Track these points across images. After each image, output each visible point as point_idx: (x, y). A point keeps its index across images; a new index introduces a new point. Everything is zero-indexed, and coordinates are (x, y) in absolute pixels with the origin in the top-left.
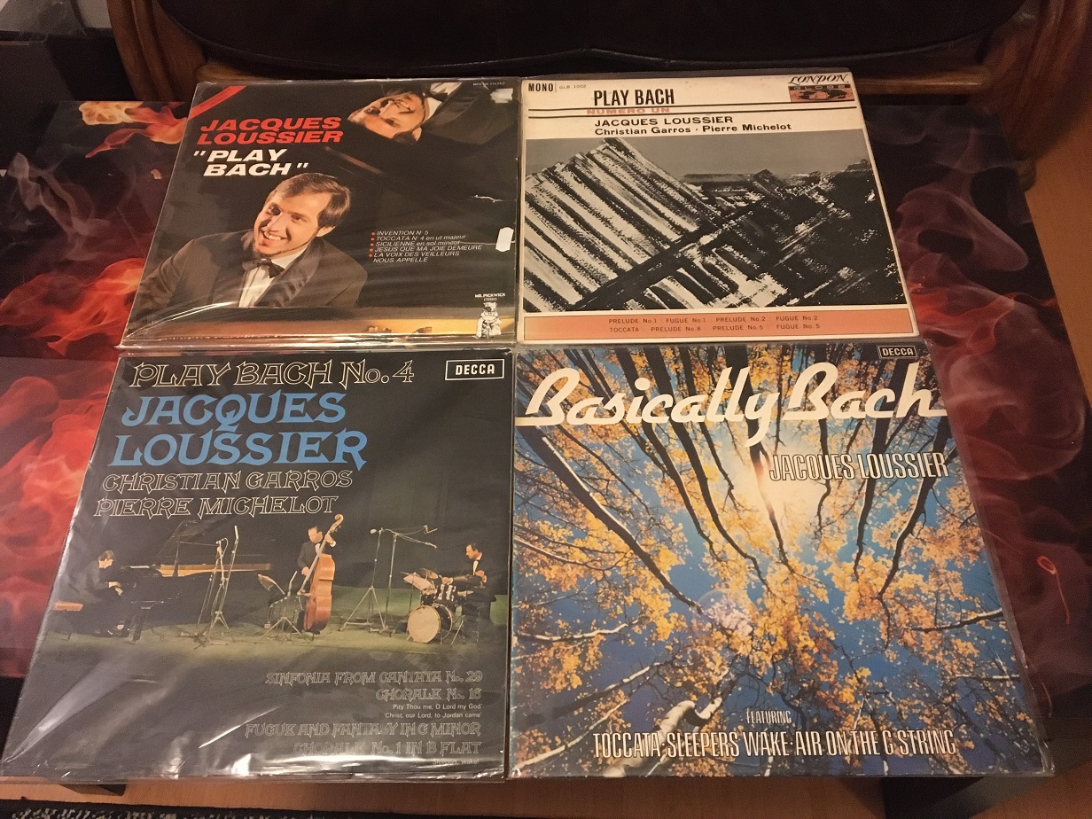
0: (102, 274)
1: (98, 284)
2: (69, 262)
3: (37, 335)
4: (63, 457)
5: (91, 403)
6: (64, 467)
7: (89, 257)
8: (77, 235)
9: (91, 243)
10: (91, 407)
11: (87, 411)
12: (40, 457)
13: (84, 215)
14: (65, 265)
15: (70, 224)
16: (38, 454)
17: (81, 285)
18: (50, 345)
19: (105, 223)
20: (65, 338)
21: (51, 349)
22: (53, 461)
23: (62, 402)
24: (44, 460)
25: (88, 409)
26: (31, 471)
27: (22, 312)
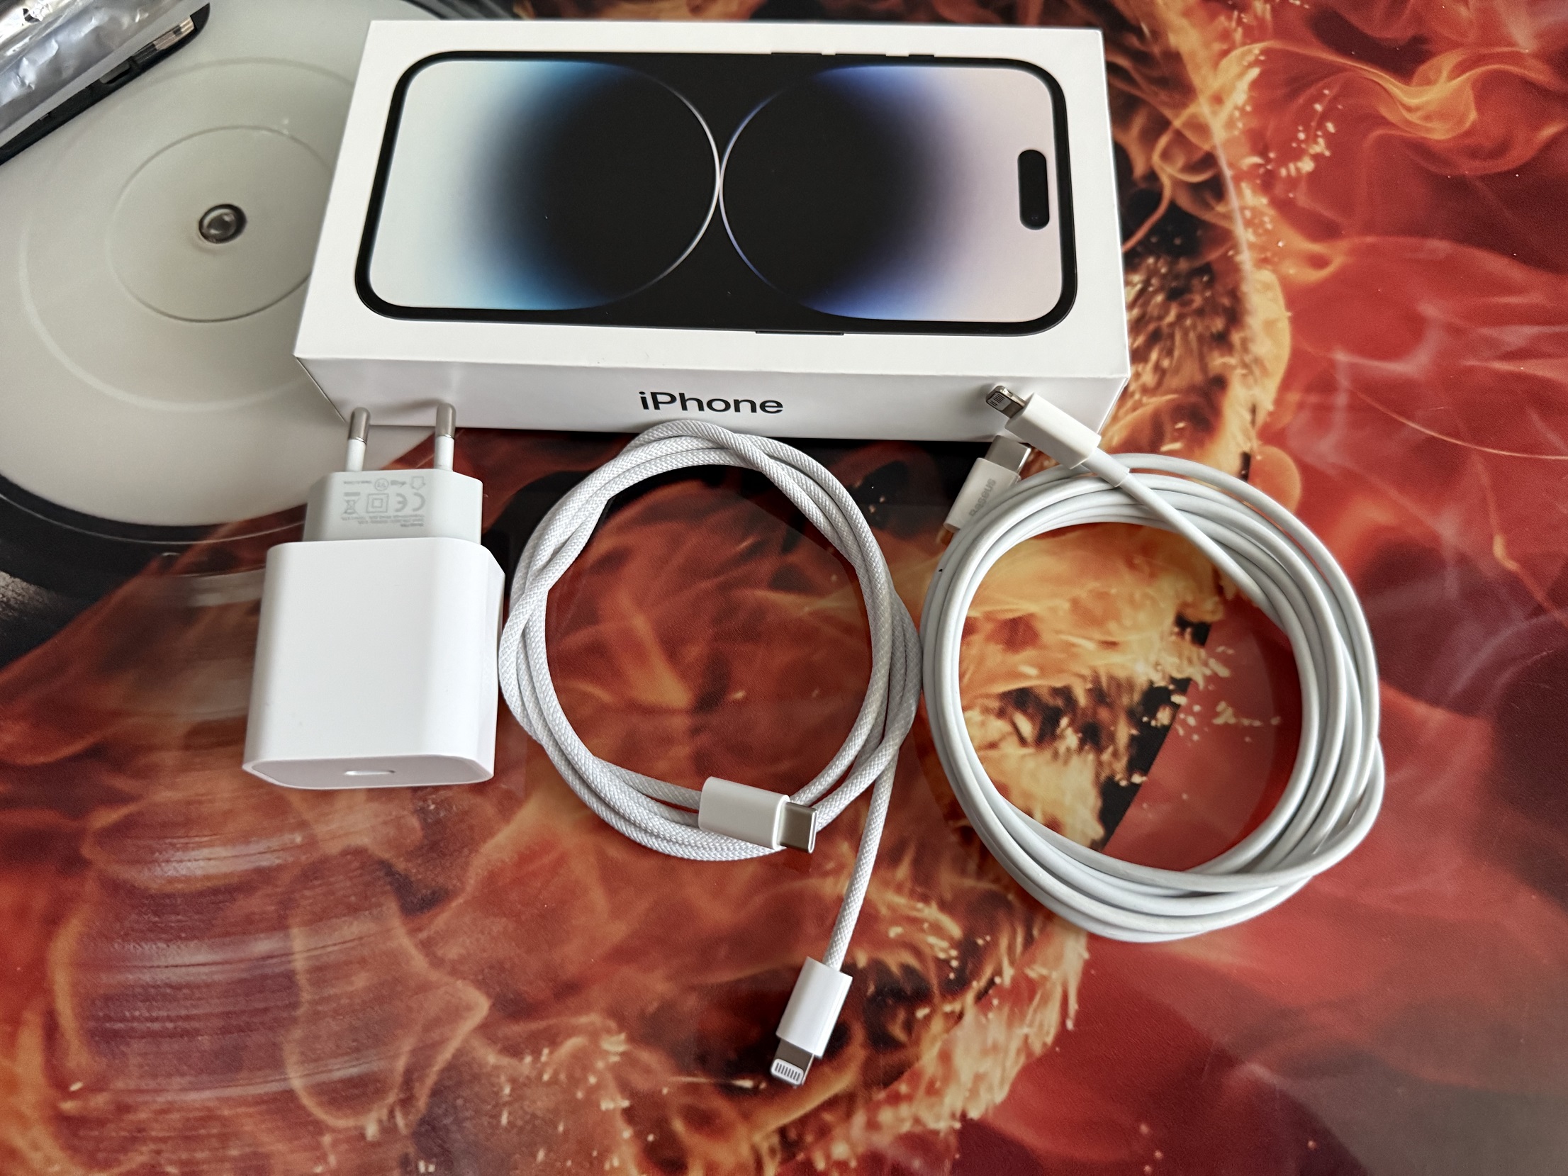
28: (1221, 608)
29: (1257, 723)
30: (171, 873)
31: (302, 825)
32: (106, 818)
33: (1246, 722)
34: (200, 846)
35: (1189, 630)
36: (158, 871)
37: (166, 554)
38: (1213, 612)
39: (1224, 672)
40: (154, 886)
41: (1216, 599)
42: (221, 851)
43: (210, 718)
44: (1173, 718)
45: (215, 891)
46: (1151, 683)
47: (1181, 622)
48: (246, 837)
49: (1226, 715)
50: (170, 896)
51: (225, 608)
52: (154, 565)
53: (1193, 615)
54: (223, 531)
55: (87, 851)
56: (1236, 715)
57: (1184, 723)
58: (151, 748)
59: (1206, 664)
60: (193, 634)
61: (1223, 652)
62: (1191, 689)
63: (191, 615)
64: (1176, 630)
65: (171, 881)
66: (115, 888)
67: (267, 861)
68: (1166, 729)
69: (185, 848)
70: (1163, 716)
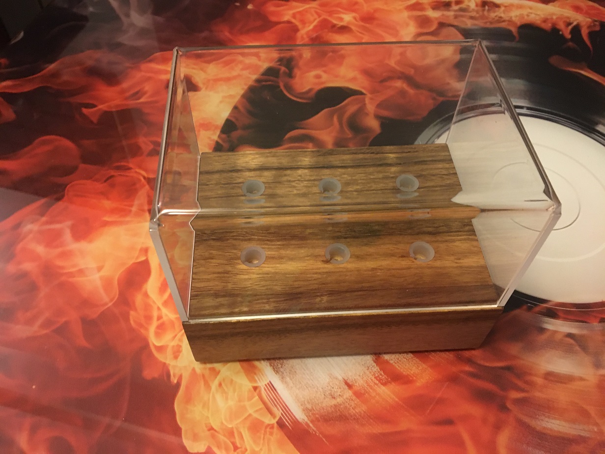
0: (149, 59)
1: (144, 66)
2: (119, 45)
3: (72, 100)
4: (69, 223)
5: (112, 173)
6: (68, 236)
7: (140, 43)
8: (132, 25)
9: (143, 33)
10: (112, 177)
11: (105, 181)
12: (44, 219)
13: (142, 11)
14: (116, 47)
15: (128, 15)
16: (42, 215)
17: (127, 65)
18: (85, 111)
19: (160, 19)
20: (100, 107)
21: (84, 115)
22: (57, 226)
23: (82, 166)
24: (47, 223)
25: (108, 179)
26: (31, 231)
27: (65, 78)
30: (544, 425)
31: (596, 424)
32: (514, 395)
34: (555, 418)
36: (539, 423)
37: (529, 305)
40: (538, 428)
42: (563, 423)
43: (555, 371)
45: (563, 439)
48: (574, 421)
50: (544, 434)
51: (555, 332)
52: (525, 307)
54: (551, 303)
55: (509, 405)
58: (530, 374)
60: (544, 337)
63: (542, 330)
65: (544, 428)
66: (521, 423)
67: (583, 434)
69: (549, 417)
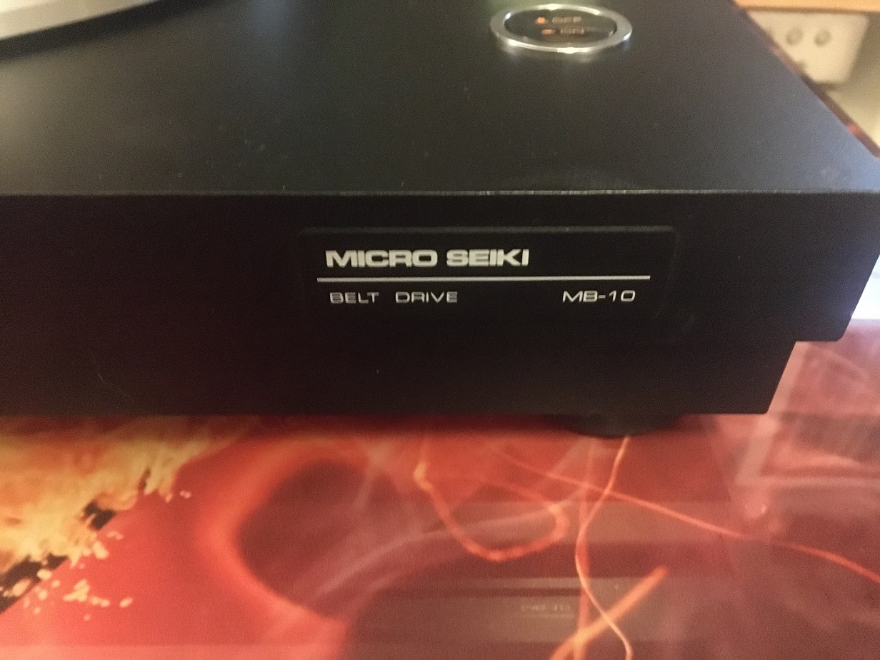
28: (134, 501)
29: (105, 603)
33: (95, 601)
35: (93, 516)
38: (125, 503)
39: (101, 553)
41: (135, 492)
44: (28, 590)
46: (28, 557)
47: (91, 509)
49: (81, 592)
53: (104, 505)
56: (90, 594)
57: (36, 596)
59: (90, 545)
61: (114, 537)
62: (62, 567)
64: (82, 514)
68: (14, 600)
70: (19, 588)
